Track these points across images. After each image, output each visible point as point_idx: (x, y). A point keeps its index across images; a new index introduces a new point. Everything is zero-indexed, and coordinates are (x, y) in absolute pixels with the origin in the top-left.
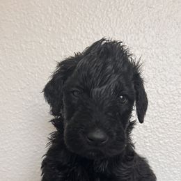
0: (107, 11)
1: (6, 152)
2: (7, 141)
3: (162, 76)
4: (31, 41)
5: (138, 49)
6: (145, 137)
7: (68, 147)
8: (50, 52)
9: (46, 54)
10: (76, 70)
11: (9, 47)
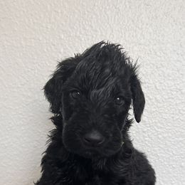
0: (105, 8)
1: (6, 147)
2: (7, 137)
3: (160, 72)
4: (30, 39)
5: (136, 45)
6: (144, 132)
7: (66, 147)
8: (49, 48)
9: (45, 50)
10: (75, 72)
11: (9, 44)
